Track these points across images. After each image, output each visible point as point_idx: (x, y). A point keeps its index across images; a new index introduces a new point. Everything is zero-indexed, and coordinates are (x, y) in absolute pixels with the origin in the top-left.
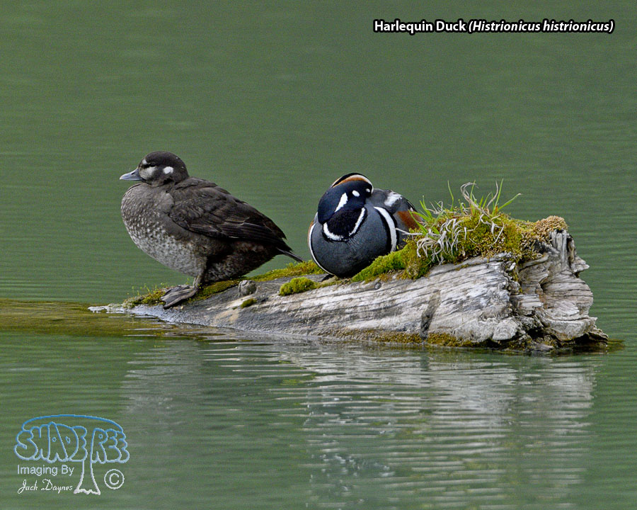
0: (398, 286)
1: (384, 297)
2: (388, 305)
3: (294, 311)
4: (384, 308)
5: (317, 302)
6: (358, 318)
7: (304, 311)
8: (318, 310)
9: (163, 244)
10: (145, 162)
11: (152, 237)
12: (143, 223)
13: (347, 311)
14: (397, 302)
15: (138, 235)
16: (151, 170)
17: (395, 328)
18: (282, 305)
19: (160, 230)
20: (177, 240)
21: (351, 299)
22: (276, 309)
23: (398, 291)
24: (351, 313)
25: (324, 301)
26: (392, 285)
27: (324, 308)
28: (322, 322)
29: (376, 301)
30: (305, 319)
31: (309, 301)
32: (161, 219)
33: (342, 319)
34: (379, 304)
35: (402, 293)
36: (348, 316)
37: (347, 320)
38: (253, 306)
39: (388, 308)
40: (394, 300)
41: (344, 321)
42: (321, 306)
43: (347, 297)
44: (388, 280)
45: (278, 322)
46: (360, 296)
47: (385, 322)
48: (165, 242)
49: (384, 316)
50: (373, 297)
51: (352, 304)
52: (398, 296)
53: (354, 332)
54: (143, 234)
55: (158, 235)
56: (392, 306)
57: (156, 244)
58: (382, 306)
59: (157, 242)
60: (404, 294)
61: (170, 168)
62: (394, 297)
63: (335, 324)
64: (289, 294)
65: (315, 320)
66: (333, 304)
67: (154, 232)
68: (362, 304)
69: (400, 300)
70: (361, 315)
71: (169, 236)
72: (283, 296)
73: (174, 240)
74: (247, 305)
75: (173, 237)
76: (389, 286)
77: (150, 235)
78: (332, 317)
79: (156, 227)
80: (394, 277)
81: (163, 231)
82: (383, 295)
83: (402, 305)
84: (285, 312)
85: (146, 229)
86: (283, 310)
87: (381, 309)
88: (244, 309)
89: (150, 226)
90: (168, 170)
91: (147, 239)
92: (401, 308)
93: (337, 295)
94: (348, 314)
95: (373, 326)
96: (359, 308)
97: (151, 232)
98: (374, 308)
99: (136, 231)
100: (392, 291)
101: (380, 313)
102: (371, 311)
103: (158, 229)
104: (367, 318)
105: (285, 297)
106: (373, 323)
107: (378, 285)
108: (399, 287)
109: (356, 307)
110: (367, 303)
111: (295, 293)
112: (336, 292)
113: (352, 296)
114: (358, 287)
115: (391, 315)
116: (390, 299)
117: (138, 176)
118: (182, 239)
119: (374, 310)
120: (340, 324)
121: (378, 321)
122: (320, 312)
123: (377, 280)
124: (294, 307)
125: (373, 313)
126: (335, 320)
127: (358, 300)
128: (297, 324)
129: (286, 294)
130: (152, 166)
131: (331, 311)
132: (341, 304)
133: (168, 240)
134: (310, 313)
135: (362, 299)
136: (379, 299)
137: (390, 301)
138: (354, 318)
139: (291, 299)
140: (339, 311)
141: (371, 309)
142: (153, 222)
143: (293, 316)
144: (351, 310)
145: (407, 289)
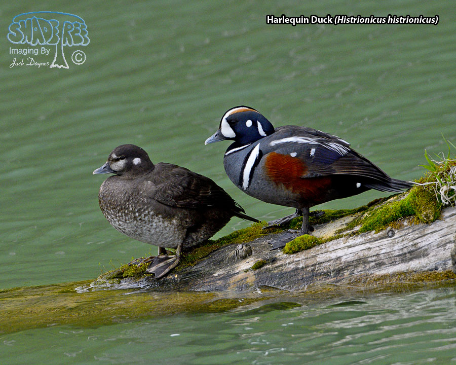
0: (414, 231)
1: (405, 242)
2: (412, 249)
3: (312, 266)
4: (409, 252)
5: (333, 255)
6: (384, 264)
7: (323, 265)
8: (338, 262)
9: (151, 224)
10: (114, 156)
11: (140, 219)
12: (131, 209)
13: (370, 259)
14: (420, 245)
15: (126, 220)
16: (122, 163)
17: (426, 269)
18: (298, 262)
19: (149, 212)
20: (163, 218)
21: (369, 249)
22: (292, 266)
23: (417, 236)
24: (375, 261)
25: (340, 253)
26: (406, 232)
27: (343, 259)
28: (347, 273)
29: (397, 247)
30: (328, 272)
31: (323, 255)
32: (148, 203)
33: (368, 267)
34: (402, 249)
35: (421, 237)
36: (373, 264)
37: (373, 267)
38: (265, 267)
39: (412, 252)
40: (415, 244)
41: (370, 269)
42: (339, 258)
43: (363, 247)
44: (401, 227)
45: (300, 278)
46: (378, 245)
47: (414, 264)
48: (152, 222)
49: (411, 259)
50: (393, 244)
51: (372, 253)
52: (419, 240)
53: (384, 277)
54: (131, 218)
55: (147, 218)
56: (416, 250)
57: (144, 225)
58: (405, 251)
59: (145, 223)
60: (425, 238)
61: (137, 158)
62: (415, 241)
63: (363, 273)
64: (297, 252)
65: (339, 271)
66: (352, 255)
67: (143, 215)
68: (383, 251)
69: (423, 243)
70: (386, 261)
71: (157, 216)
72: (290, 254)
73: (161, 219)
74: (258, 266)
75: (160, 216)
76: (404, 233)
77: (138, 219)
78: (356, 267)
79: (145, 210)
80: (405, 223)
81: (152, 213)
82: (403, 240)
83: (426, 247)
84: (302, 268)
85: (135, 213)
86: (300, 266)
87: (405, 254)
88: (257, 271)
89: (139, 211)
90: (136, 161)
91: (135, 222)
92: (426, 250)
93: (350, 247)
94: (373, 262)
95: (403, 270)
96: (382, 256)
97: (139, 215)
98: (397, 254)
99: (124, 217)
100: (411, 236)
101: (405, 257)
102: (396, 256)
103: (147, 212)
104: (393, 263)
105: (295, 255)
106: (401, 267)
107: (390, 232)
108: (416, 232)
109: (378, 255)
110: (389, 250)
111: (303, 250)
112: (348, 244)
113: (368, 245)
114: (370, 237)
115: (418, 257)
116: (411, 243)
117: (110, 169)
118: (168, 216)
119: (398, 256)
120: (367, 272)
121: (406, 264)
122: (341, 263)
123: (389, 228)
124: (310, 262)
125: (397, 258)
126: (360, 269)
127: (378, 248)
128: (321, 277)
129: (294, 252)
130: (122, 159)
131: (353, 262)
132: (361, 254)
133: (156, 220)
134: (332, 266)
135: (381, 247)
136: (399, 245)
137: (412, 245)
138: (380, 265)
139: (301, 256)
140: (362, 261)
141: (395, 255)
142: (142, 207)
143: (313, 271)
144: (374, 258)
145: (426, 233)
